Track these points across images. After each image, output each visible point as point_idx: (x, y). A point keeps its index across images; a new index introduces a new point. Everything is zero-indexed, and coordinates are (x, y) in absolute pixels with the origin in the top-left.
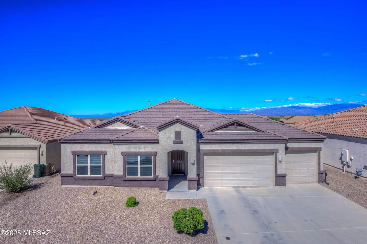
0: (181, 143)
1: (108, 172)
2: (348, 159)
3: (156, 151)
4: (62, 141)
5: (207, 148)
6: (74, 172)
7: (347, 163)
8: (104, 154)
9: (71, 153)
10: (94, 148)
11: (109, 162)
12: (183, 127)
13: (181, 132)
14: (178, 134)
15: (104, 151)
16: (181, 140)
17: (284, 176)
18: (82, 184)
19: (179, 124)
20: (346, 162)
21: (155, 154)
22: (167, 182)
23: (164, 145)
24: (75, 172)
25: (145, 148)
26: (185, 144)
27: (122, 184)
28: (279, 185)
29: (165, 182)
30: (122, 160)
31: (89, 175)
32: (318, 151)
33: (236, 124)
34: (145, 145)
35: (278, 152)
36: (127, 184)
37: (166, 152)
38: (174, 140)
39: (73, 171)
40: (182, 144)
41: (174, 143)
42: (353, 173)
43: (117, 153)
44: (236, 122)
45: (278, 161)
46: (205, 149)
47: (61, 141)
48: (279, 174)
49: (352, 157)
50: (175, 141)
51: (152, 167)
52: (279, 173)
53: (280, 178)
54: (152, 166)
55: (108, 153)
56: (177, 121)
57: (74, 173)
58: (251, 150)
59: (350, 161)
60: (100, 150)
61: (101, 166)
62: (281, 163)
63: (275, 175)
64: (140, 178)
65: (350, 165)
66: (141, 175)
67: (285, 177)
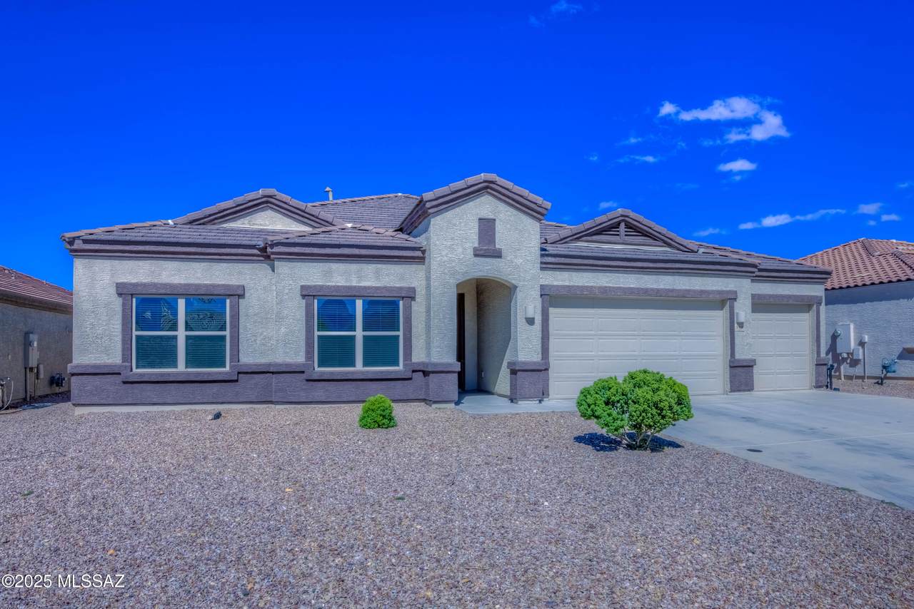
0: (497, 255)
1: (249, 357)
2: (853, 344)
3: (413, 286)
4: (78, 245)
5: (560, 283)
6: (123, 358)
7: (852, 354)
8: (238, 294)
9: (113, 291)
10: (199, 275)
11: (255, 322)
12: (502, 207)
13: (497, 223)
14: (487, 227)
15: (239, 286)
16: (497, 246)
17: (748, 366)
18: (155, 400)
19: (490, 198)
20: (848, 354)
21: (410, 295)
22: (456, 375)
23: (445, 258)
24: (126, 357)
25: (377, 275)
26: (508, 259)
27: (303, 394)
28: (739, 391)
29: (450, 376)
30: (301, 314)
31: (181, 366)
32: (815, 306)
33: (623, 225)
34: (379, 266)
35: (735, 299)
36: (320, 391)
37: (453, 282)
38: (476, 245)
39: (120, 353)
40: (499, 259)
41: (476, 255)
42: (869, 378)
43: (287, 291)
44: (623, 220)
45: (736, 325)
46: (555, 283)
47: (75, 247)
48: (739, 360)
49: (866, 337)
50: (481, 250)
51: (398, 336)
52: (738, 356)
53: (740, 369)
54: (401, 333)
55: (252, 291)
56: (487, 187)
57: (124, 360)
58: (672, 291)
59: (860, 348)
60: (223, 283)
61: (223, 338)
62: (742, 330)
63: (730, 361)
64: (362, 373)
65: (861, 357)
66: (365, 364)
67: (752, 366)
